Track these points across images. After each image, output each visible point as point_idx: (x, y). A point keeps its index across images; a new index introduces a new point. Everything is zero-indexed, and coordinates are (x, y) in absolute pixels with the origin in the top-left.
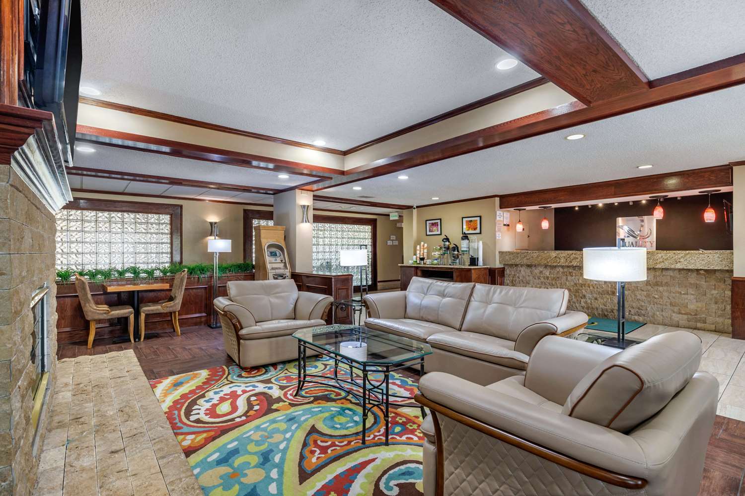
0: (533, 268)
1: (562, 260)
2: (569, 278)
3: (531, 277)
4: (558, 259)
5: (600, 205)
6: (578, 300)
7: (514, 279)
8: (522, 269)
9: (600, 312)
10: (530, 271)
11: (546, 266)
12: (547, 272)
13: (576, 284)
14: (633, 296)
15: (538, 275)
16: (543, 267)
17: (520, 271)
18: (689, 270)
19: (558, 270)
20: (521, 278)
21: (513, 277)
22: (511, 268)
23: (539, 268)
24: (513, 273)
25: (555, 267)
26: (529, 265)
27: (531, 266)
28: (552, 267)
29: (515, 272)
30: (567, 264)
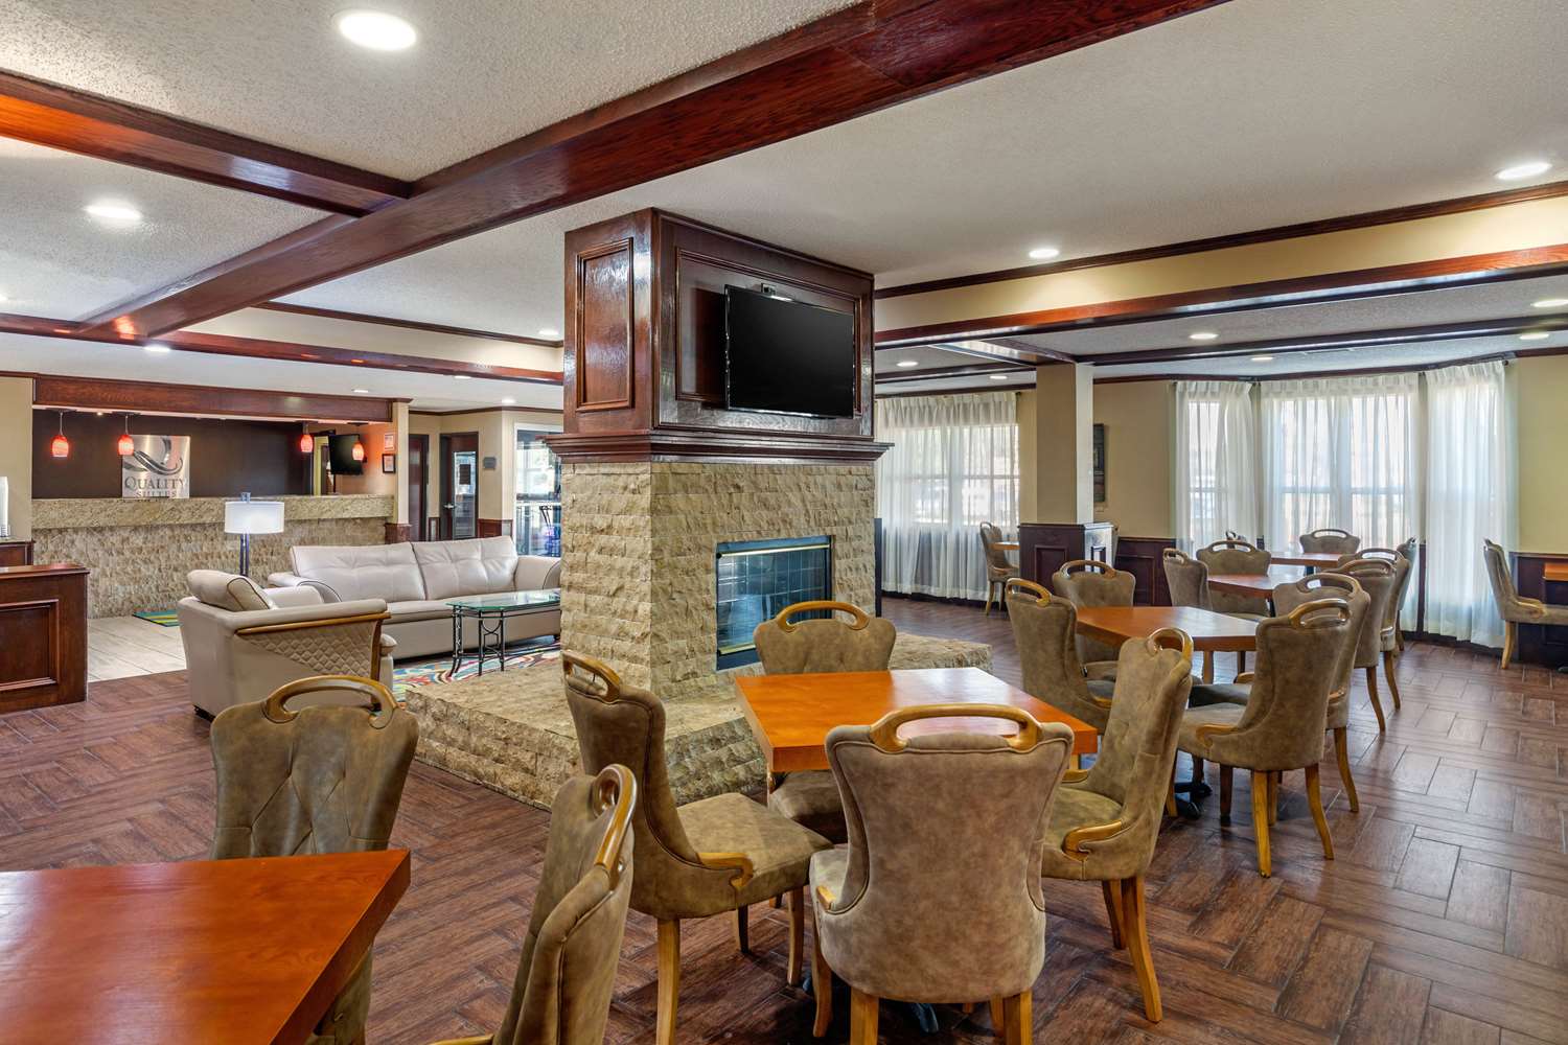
0: (107, 534)
2: (184, 545)
3: (100, 553)
8: (78, 538)
10: (99, 540)
11: (136, 529)
12: (138, 540)
13: (196, 555)
14: (283, 562)
15: (118, 545)
16: (128, 531)
17: (73, 542)
18: (346, 520)
19: (162, 533)
20: (74, 557)
21: (53, 557)
22: (46, 537)
23: (122, 532)
24: (51, 547)
25: (157, 527)
26: (95, 529)
27: (100, 530)
28: (151, 528)
29: (57, 546)
30: (193, 521)
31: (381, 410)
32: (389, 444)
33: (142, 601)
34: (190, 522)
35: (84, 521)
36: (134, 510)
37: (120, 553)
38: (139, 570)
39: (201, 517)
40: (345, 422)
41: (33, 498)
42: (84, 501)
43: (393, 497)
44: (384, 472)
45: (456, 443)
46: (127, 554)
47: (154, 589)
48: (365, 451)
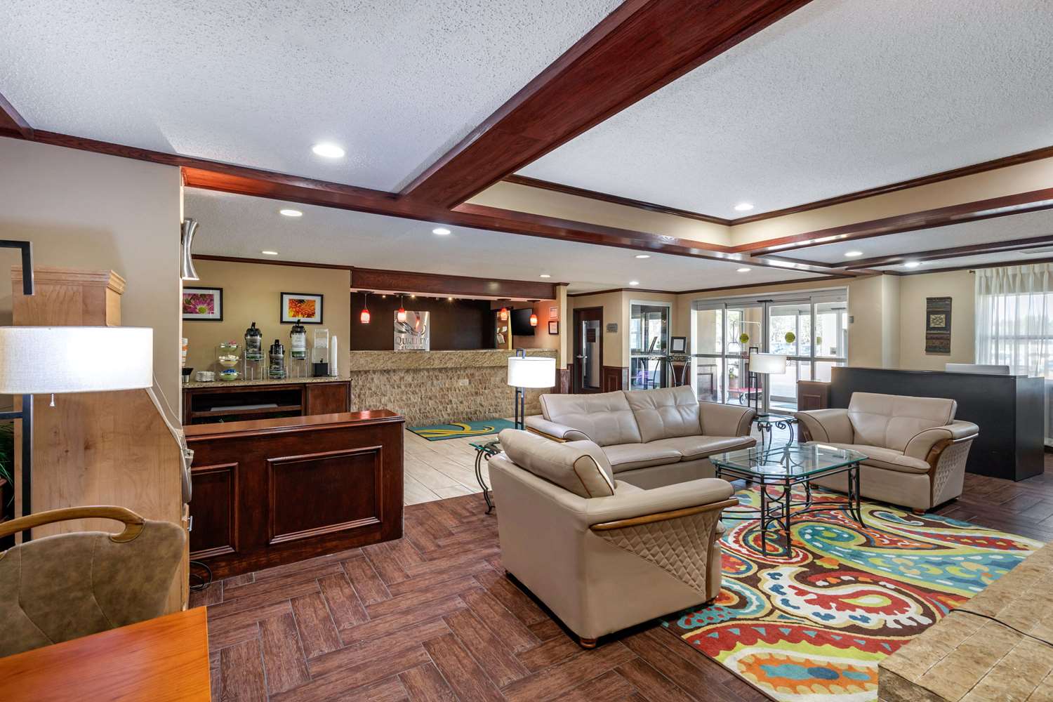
0: (392, 374)
1: (437, 362)
2: (435, 382)
3: (388, 386)
4: (432, 361)
5: (413, 296)
6: (444, 407)
7: (363, 392)
8: (376, 377)
9: (465, 416)
10: (387, 378)
11: (408, 371)
12: (409, 378)
13: (441, 389)
15: (398, 382)
16: (403, 372)
17: (372, 379)
19: (423, 374)
20: (373, 390)
21: (361, 389)
22: (357, 376)
23: (400, 373)
24: (360, 383)
25: (420, 370)
26: (385, 371)
27: (388, 372)
28: (416, 371)
29: (363, 382)
30: (441, 366)
31: (548, 291)
32: (553, 314)
33: (411, 418)
34: (438, 367)
35: (380, 366)
36: (407, 358)
37: (399, 387)
38: (410, 399)
39: (446, 363)
40: (525, 300)
41: (351, 350)
42: (379, 352)
43: (557, 351)
44: (550, 333)
45: (582, 314)
46: (403, 387)
47: (418, 412)
48: (538, 319)
